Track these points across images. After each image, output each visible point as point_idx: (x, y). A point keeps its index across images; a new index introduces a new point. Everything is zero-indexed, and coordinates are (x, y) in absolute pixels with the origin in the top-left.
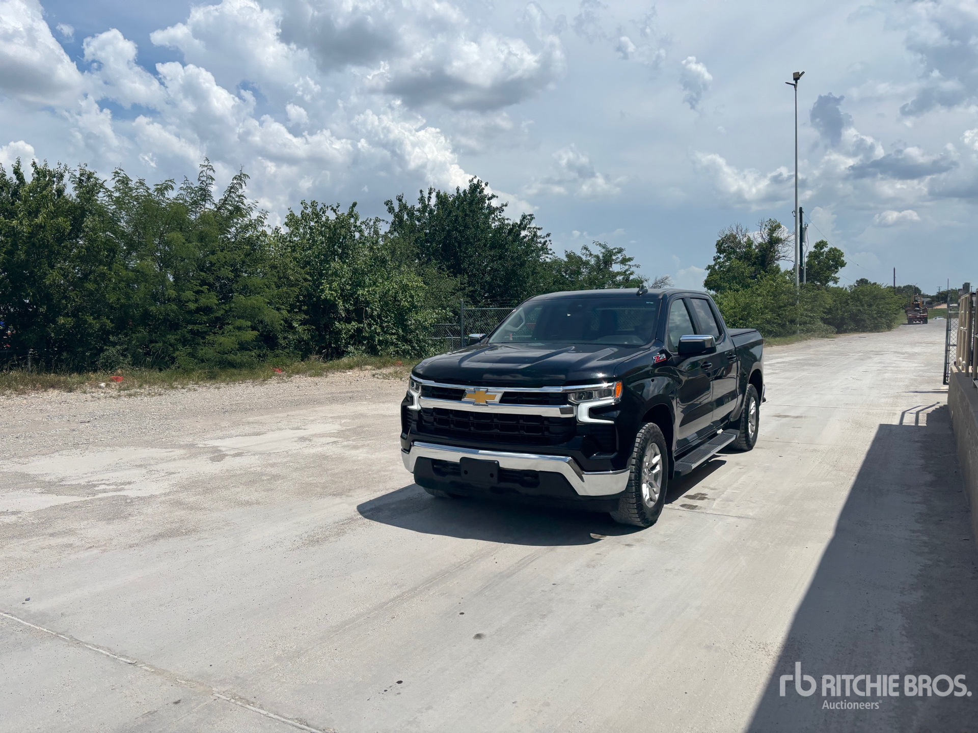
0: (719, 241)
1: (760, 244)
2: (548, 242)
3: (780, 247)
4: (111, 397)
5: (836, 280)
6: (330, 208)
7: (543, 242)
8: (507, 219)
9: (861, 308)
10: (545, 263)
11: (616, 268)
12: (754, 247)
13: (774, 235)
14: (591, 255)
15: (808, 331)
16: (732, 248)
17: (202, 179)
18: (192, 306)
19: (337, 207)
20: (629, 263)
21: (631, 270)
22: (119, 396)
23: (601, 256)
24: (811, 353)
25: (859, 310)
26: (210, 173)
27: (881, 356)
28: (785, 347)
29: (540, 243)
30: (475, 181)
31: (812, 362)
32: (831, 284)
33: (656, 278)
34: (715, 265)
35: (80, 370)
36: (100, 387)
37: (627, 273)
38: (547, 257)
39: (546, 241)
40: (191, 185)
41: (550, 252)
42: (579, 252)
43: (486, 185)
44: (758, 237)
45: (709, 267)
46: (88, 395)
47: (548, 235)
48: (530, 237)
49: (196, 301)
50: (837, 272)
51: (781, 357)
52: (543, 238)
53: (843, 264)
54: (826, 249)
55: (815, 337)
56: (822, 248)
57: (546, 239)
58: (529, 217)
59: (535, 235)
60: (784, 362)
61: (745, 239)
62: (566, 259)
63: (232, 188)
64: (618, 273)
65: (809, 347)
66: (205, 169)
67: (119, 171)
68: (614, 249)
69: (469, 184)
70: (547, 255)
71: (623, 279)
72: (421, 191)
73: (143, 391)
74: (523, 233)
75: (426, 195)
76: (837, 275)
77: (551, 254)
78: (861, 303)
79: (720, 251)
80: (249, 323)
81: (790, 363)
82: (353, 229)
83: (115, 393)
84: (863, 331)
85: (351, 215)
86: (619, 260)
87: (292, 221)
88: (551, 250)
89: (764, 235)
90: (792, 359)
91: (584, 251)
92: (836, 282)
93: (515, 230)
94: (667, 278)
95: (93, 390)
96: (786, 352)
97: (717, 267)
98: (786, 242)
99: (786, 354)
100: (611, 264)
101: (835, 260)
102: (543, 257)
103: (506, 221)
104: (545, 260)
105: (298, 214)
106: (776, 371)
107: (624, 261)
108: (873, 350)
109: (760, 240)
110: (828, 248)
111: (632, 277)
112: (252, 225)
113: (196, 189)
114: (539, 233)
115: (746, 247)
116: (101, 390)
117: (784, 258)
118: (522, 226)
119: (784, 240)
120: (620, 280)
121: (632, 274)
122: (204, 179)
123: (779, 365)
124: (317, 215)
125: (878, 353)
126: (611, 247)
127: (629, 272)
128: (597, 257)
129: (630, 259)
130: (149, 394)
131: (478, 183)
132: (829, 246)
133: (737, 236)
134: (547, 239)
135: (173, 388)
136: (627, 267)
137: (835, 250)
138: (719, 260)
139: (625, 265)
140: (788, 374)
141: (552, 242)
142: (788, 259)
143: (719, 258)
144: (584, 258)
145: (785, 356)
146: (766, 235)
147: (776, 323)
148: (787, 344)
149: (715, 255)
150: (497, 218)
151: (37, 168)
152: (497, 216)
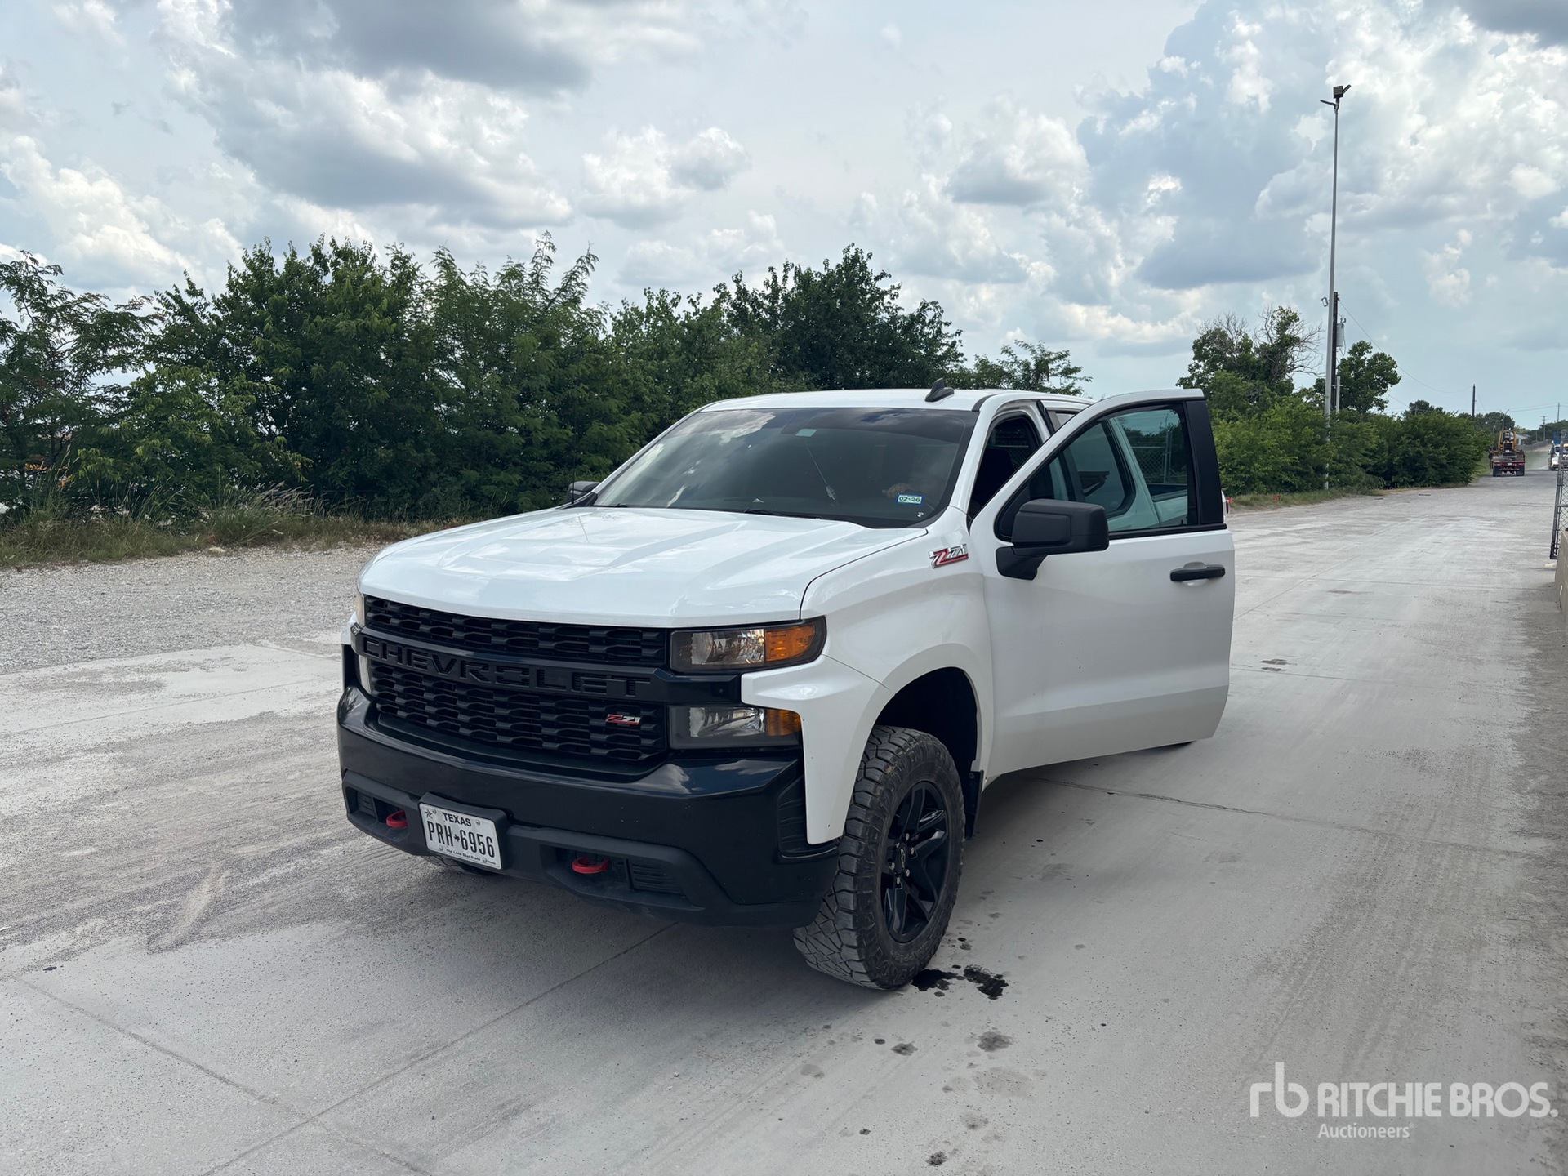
0: (1199, 340)
1: (1263, 346)
2: (958, 343)
3: (1295, 351)
5: (1382, 405)
7: (950, 343)
8: (901, 309)
9: (1422, 450)
10: (952, 374)
11: (1053, 381)
12: (1253, 350)
13: (1287, 333)
14: (1016, 362)
15: (1342, 484)
16: (1218, 352)
20: (1073, 375)
21: (1077, 386)
23: (1031, 363)
24: (1351, 516)
25: (1419, 452)
27: (1456, 522)
28: (1309, 507)
30: (852, 252)
31: (1357, 528)
32: (1374, 410)
34: (1191, 378)
37: (1070, 390)
39: (955, 342)
41: (960, 358)
42: (998, 360)
43: (870, 256)
44: (1261, 335)
47: (959, 333)
48: (932, 335)
50: (1385, 391)
51: (1307, 522)
52: (951, 337)
53: (1394, 380)
54: (1368, 356)
55: (1353, 493)
56: (1361, 354)
57: (954, 338)
58: (931, 306)
59: (939, 332)
60: (1314, 529)
61: (1240, 339)
63: (574, 273)
65: (1348, 508)
66: (542, 246)
68: (1053, 353)
69: (843, 256)
70: (954, 364)
72: (771, 269)
75: (780, 274)
76: (1384, 397)
78: (1422, 441)
79: (1199, 356)
81: (1324, 529)
84: (1424, 486)
86: (1058, 370)
88: (960, 355)
89: (1270, 333)
90: (1326, 524)
91: (1005, 357)
92: (1383, 408)
96: (1314, 515)
97: (1193, 382)
98: (1306, 344)
99: (1315, 518)
100: (1047, 375)
101: (1383, 373)
102: (950, 366)
103: (898, 311)
104: (953, 371)
105: (642, 308)
106: (1309, 540)
107: (1067, 372)
108: (1444, 513)
109: (1265, 340)
110: (1372, 354)
114: (945, 330)
115: (1240, 351)
117: (1302, 369)
118: (920, 318)
119: (1303, 341)
121: (1077, 392)
123: (1310, 532)
124: (667, 309)
125: (1450, 518)
126: (1047, 350)
127: (1073, 389)
128: (1026, 365)
129: (1076, 370)
131: (857, 253)
132: (1375, 351)
133: (1228, 333)
134: (957, 339)
136: (1070, 381)
137: (1382, 356)
138: (1197, 371)
139: (1069, 378)
140: (1327, 544)
141: (962, 343)
142: (1307, 370)
143: (1198, 366)
145: (1313, 520)
146: (1275, 332)
147: (1294, 471)
148: (1312, 503)
149: (1192, 362)
150: (882, 308)
151: (336, 248)
152: (883, 305)
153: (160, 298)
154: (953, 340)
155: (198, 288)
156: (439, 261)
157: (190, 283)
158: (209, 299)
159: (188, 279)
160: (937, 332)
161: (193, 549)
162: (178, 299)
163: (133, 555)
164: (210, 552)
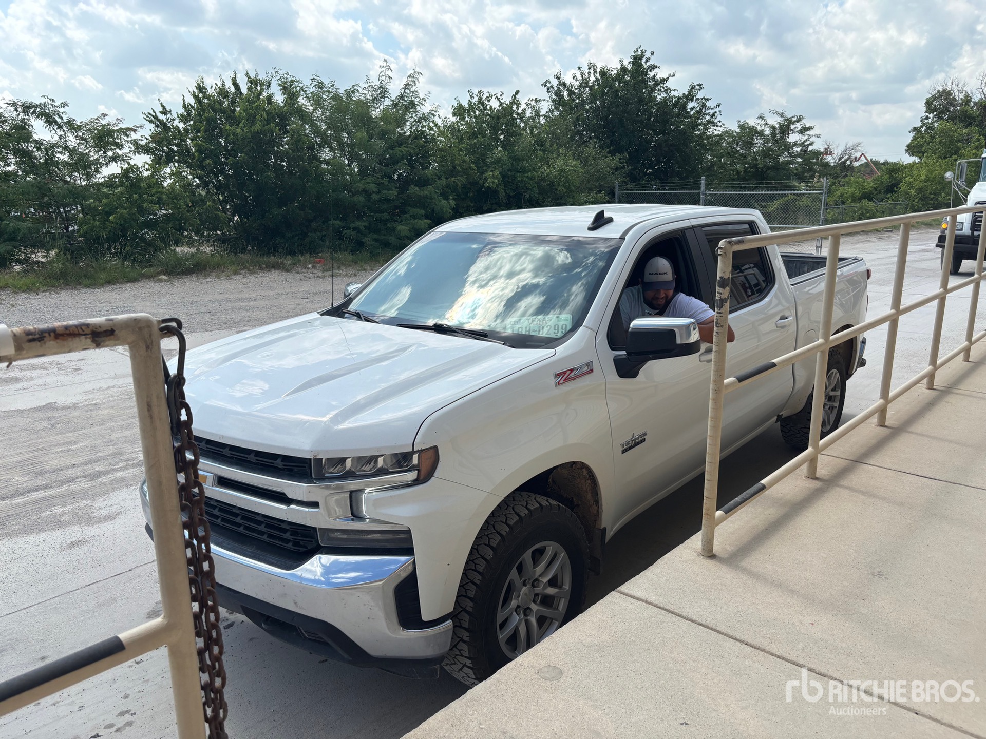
0: (929, 98)
1: (980, 101)
2: (718, 113)
4: (318, 277)
6: (494, 97)
7: (711, 113)
8: (675, 90)
10: (712, 136)
11: (792, 138)
12: (972, 105)
14: (767, 124)
16: (944, 106)
17: (380, 78)
18: (375, 197)
19: (501, 96)
20: (808, 133)
21: (811, 140)
22: (324, 276)
23: (777, 126)
26: (389, 73)
29: (709, 114)
30: (640, 52)
33: (847, 144)
34: (922, 127)
35: (292, 253)
36: (308, 269)
37: (806, 144)
38: (716, 130)
39: (716, 112)
40: (372, 84)
41: (719, 124)
42: (752, 122)
43: (652, 54)
44: (977, 92)
45: (915, 129)
46: (301, 275)
47: (719, 105)
48: (698, 109)
49: (379, 192)
52: (713, 109)
58: (698, 88)
59: (704, 106)
61: (962, 96)
62: (738, 130)
63: (407, 85)
64: (795, 144)
66: (383, 69)
67: (316, 78)
68: (794, 117)
70: (715, 128)
71: (801, 150)
73: (341, 272)
74: (691, 105)
75: (586, 71)
77: (721, 126)
79: (929, 109)
80: (423, 212)
82: (515, 116)
83: (320, 274)
85: (513, 103)
86: (797, 130)
87: (459, 111)
88: (720, 122)
89: (984, 91)
91: (760, 121)
93: (681, 103)
94: (859, 144)
95: (304, 270)
97: (923, 129)
100: (788, 134)
102: (711, 130)
103: (672, 92)
104: (713, 133)
105: (465, 104)
109: (980, 96)
111: (810, 148)
112: (425, 118)
113: (376, 87)
114: (708, 104)
115: (962, 105)
116: (309, 271)
118: (690, 97)
120: (797, 152)
121: (811, 144)
122: (383, 78)
124: (483, 104)
126: (789, 116)
127: (808, 142)
128: (773, 127)
129: (809, 129)
130: (346, 275)
131: (643, 53)
133: (952, 92)
134: (717, 110)
135: (365, 270)
136: (806, 137)
138: (927, 121)
139: (804, 135)
141: (722, 112)
143: (927, 118)
144: (759, 128)
149: (924, 115)
150: (663, 90)
151: (249, 78)
152: (663, 88)
153: (145, 117)
154: (714, 111)
155: (168, 109)
156: (314, 84)
157: (163, 106)
158: (176, 116)
159: (161, 104)
160: (703, 106)
161: (148, 277)
162: (156, 118)
163: (109, 282)
164: (158, 280)
